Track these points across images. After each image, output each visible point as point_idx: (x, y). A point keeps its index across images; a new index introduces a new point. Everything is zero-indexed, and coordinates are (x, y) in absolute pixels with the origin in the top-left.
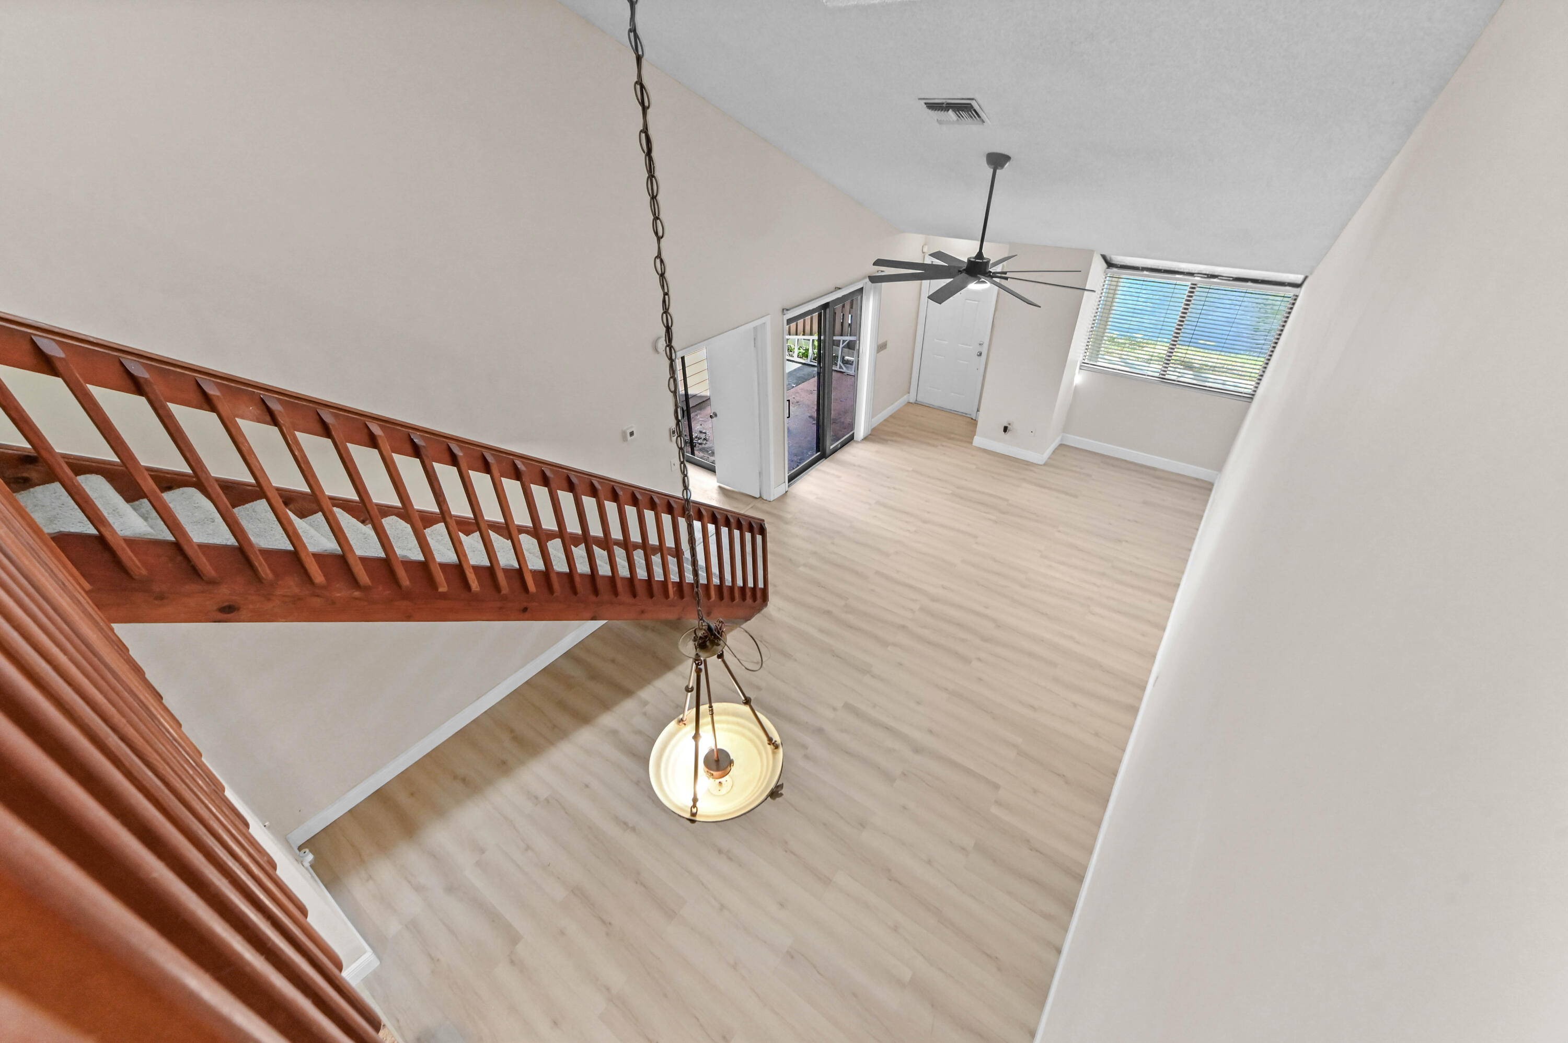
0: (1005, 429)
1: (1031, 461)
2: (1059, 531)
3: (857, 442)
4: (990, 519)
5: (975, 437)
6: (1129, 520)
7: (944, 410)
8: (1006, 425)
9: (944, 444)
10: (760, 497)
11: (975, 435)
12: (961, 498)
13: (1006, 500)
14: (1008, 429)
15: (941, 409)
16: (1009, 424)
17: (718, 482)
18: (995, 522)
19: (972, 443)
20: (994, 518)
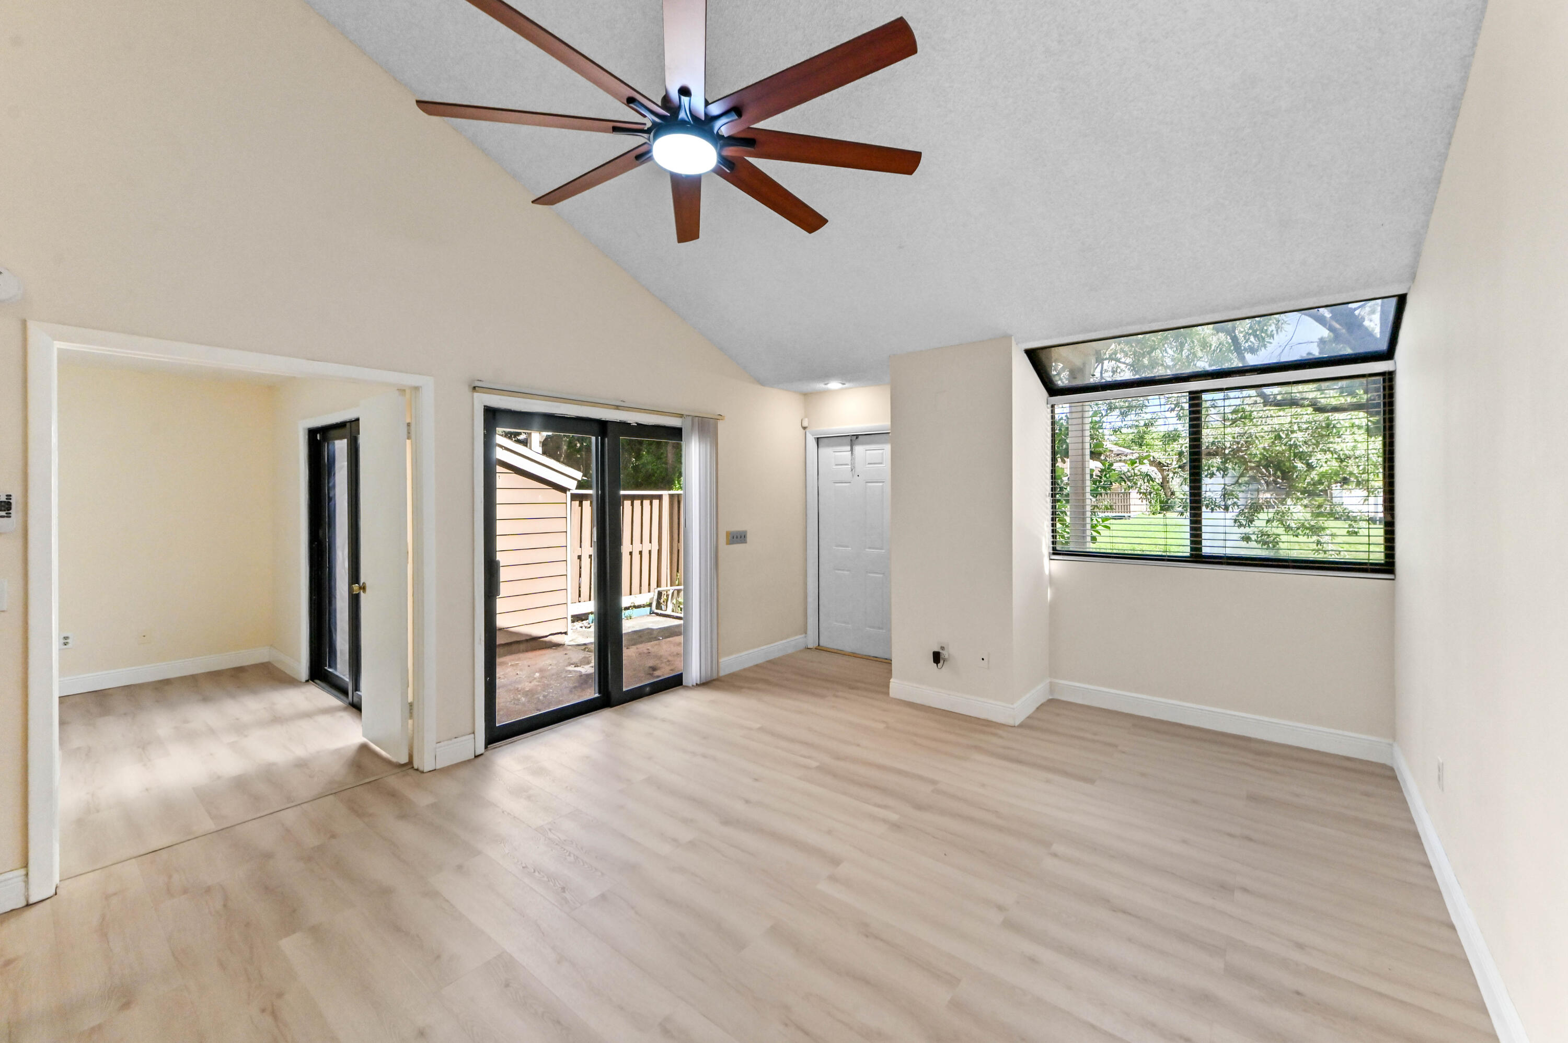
0: (937, 657)
1: (994, 720)
2: (1055, 855)
3: (687, 687)
4: (885, 821)
5: (891, 680)
6: (1230, 835)
7: (857, 656)
8: (936, 650)
9: (840, 694)
10: (410, 763)
11: (891, 677)
12: (835, 775)
13: (933, 782)
14: (942, 656)
15: (854, 655)
16: (943, 648)
17: (364, 736)
18: (896, 827)
19: (888, 694)
20: (894, 817)
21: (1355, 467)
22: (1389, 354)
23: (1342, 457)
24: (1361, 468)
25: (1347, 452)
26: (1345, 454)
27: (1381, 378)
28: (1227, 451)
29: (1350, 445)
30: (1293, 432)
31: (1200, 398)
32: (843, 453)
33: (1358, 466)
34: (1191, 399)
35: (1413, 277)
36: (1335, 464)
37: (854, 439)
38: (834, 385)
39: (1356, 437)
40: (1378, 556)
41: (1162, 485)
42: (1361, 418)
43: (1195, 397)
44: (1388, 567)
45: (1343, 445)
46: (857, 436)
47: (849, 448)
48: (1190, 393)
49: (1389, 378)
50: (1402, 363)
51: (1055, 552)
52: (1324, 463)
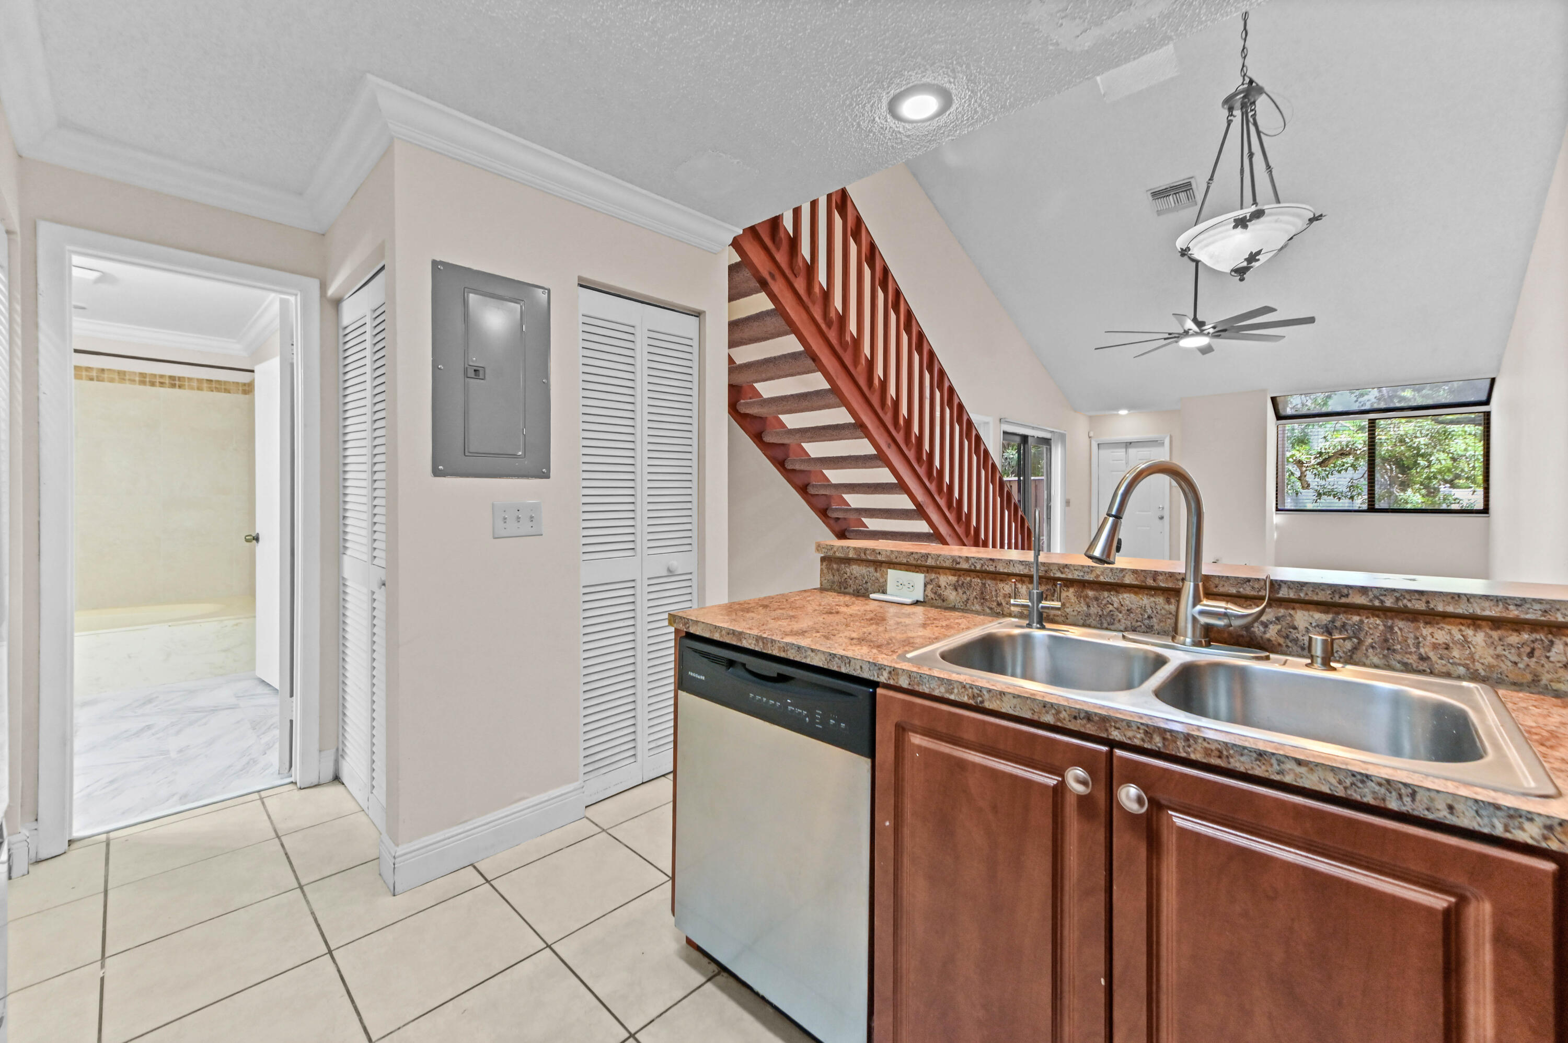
21: (1466, 465)
22: (1487, 402)
23: (1456, 457)
24: (1471, 466)
25: (1459, 453)
26: (1458, 454)
27: (1482, 414)
28: (1358, 452)
29: (1464, 446)
30: (1416, 437)
31: (1374, 423)
32: (1120, 453)
33: (1469, 464)
34: (1369, 423)
35: (1498, 371)
36: (1450, 462)
37: (1128, 445)
38: (1123, 412)
39: (1467, 441)
40: (1480, 506)
41: (1300, 479)
42: (1470, 428)
43: (1372, 423)
44: (1486, 510)
45: (1457, 446)
46: (1131, 443)
47: (1124, 450)
48: (1369, 420)
49: (1487, 415)
50: (1494, 407)
51: (1277, 510)
52: (1441, 460)
